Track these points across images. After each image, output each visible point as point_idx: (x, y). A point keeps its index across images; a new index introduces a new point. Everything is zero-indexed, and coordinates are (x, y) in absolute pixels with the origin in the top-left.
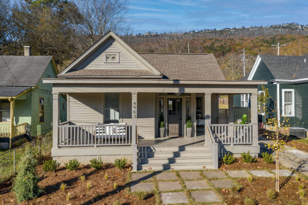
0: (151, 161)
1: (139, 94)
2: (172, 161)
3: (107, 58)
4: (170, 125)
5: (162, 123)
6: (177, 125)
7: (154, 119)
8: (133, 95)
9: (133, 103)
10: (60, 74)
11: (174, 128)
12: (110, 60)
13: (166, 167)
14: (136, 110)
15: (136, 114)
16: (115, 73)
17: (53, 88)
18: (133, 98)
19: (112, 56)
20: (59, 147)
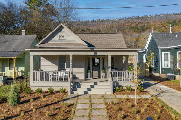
0: (78, 90)
1: (74, 56)
2: (89, 90)
3: (60, 37)
4: (94, 72)
5: (89, 71)
6: (98, 72)
7: (84, 68)
8: (70, 56)
9: (70, 60)
10: (36, 46)
11: (96, 73)
12: (61, 38)
13: (86, 93)
14: (72, 64)
15: (72, 66)
16: (64, 45)
17: (31, 53)
18: (70, 57)
19: (62, 36)
20: (34, 82)
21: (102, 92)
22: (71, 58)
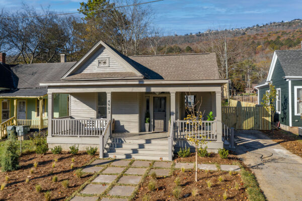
0: (118, 150)
2: (135, 151)
3: (99, 63)
4: (156, 121)
5: (147, 119)
7: (138, 115)
8: (107, 95)
10: (63, 78)
11: (159, 123)
12: (102, 65)
14: (110, 107)
15: (110, 110)
17: (48, 89)
20: (53, 136)
21: (155, 155)
22: (109, 98)
